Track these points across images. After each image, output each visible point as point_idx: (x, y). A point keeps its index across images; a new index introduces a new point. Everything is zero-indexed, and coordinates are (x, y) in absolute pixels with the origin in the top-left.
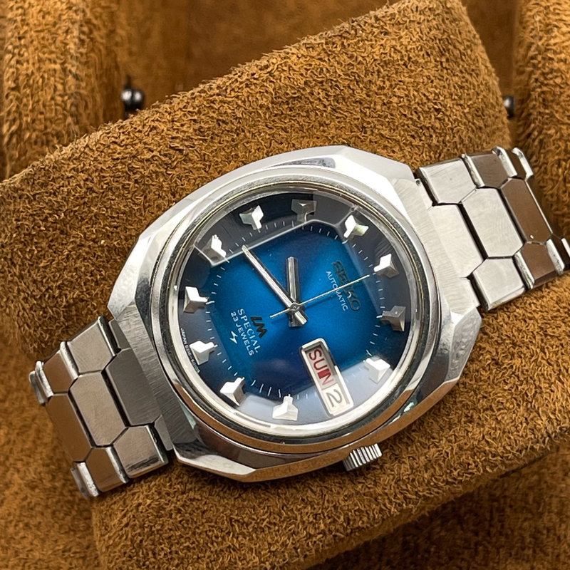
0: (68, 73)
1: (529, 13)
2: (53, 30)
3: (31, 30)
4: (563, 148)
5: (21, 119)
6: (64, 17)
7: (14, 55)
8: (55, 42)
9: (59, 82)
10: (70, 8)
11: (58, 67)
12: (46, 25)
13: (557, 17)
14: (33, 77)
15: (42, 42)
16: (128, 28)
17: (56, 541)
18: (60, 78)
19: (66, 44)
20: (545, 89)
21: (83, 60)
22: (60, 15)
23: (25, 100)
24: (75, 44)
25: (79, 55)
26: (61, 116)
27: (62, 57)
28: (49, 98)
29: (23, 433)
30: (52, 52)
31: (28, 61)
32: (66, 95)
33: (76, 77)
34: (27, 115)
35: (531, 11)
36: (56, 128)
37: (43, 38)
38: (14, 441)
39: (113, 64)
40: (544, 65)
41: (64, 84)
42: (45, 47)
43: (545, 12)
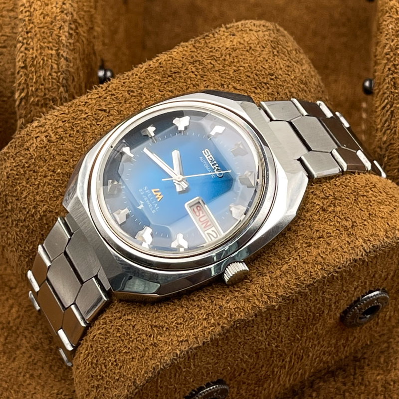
0: (61, 56)
1: (384, 23)
2: (50, 27)
3: (35, 26)
5: (28, 88)
6: (58, 18)
7: (23, 44)
8: (51, 35)
9: (54, 63)
10: (62, 12)
11: (54, 52)
12: (45, 23)
14: (37, 59)
15: (43, 35)
16: (102, 26)
18: (55, 60)
19: (60, 37)
20: (395, 75)
21: (72, 48)
22: (55, 17)
23: (31, 75)
24: (66, 36)
25: (68, 44)
26: (55, 87)
27: (57, 46)
28: (47, 74)
30: (50, 42)
31: (33, 49)
32: (59, 72)
33: (66, 59)
34: (32, 86)
35: (386, 21)
36: (52, 95)
37: (44, 32)
39: (92, 52)
40: (395, 59)
41: (58, 64)
42: (45, 38)
43: (396, 22)
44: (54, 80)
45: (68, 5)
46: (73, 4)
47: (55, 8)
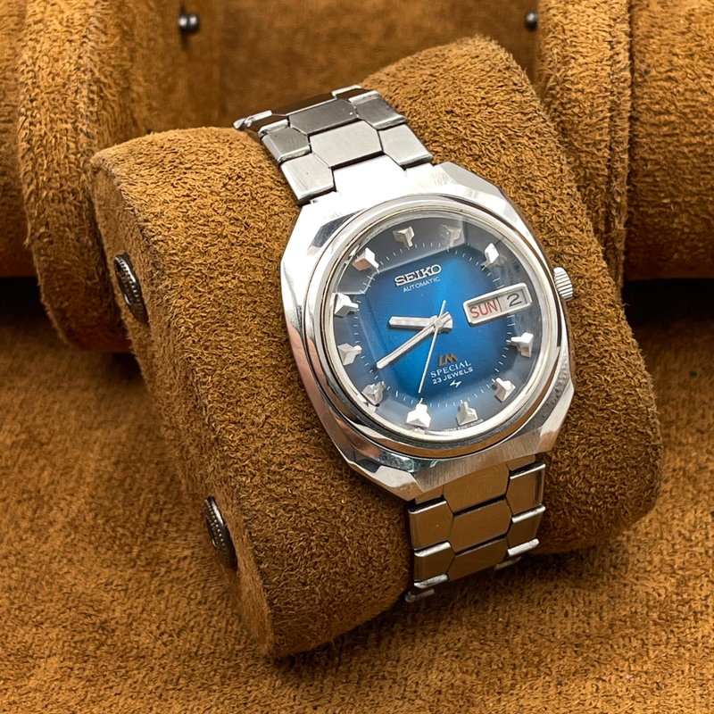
0: (79, 131)
1: (547, 46)
2: (63, 90)
3: (42, 92)
4: (582, 175)
5: (38, 178)
6: (73, 78)
7: (27, 116)
8: (65, 102)
9: (71, 141)
10: (78, 69)
11: (69, 126)
12: (56, 86)
13: (574, 49)
14: (46, 137)
15: (53, 103)
16: (145, 84)
17: (99, 575)
18: (72, 137)
19: (77, 104)
20: (563, 118)
21: (94, 118)
22: (69, 76)
23: (40, 160)
24: (84, 103)
25: (89, 114)
26: (75, 174)
27: (73, 117)
28: (62, 157)
29: (67, 473)
30: (63, 112)
31: (40, 123)
32: (79, 153)
33: (87, 135)
34: (43, 175)
35: (548, 44)
36: (71, 185)
37: (54, 99)
38: (58, 482)
39: (130, 121)
40: (562, 95)
41: (76, 143)
42: (56, 107)
43: (562, 44)
44: (72, 165)
45: (85, 58)
46: (92, 57)
47: (67, 65)
